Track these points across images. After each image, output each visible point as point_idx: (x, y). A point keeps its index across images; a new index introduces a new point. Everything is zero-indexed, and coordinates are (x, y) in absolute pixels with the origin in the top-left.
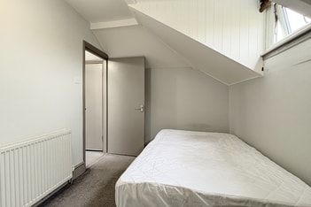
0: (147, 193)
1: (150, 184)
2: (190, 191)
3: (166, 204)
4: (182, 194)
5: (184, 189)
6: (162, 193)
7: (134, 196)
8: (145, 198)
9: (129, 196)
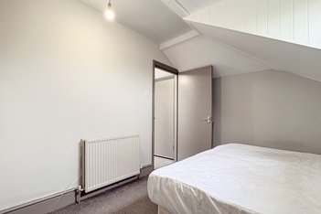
0: (168, 188)
1: (171, 180)
2: (204, 194)
3: (181, 200)
4: (196, 195)
5: (199, 191)
6: (179, 190)
7: (158, 188)
8: (166, 191)
9: (155, 187)
